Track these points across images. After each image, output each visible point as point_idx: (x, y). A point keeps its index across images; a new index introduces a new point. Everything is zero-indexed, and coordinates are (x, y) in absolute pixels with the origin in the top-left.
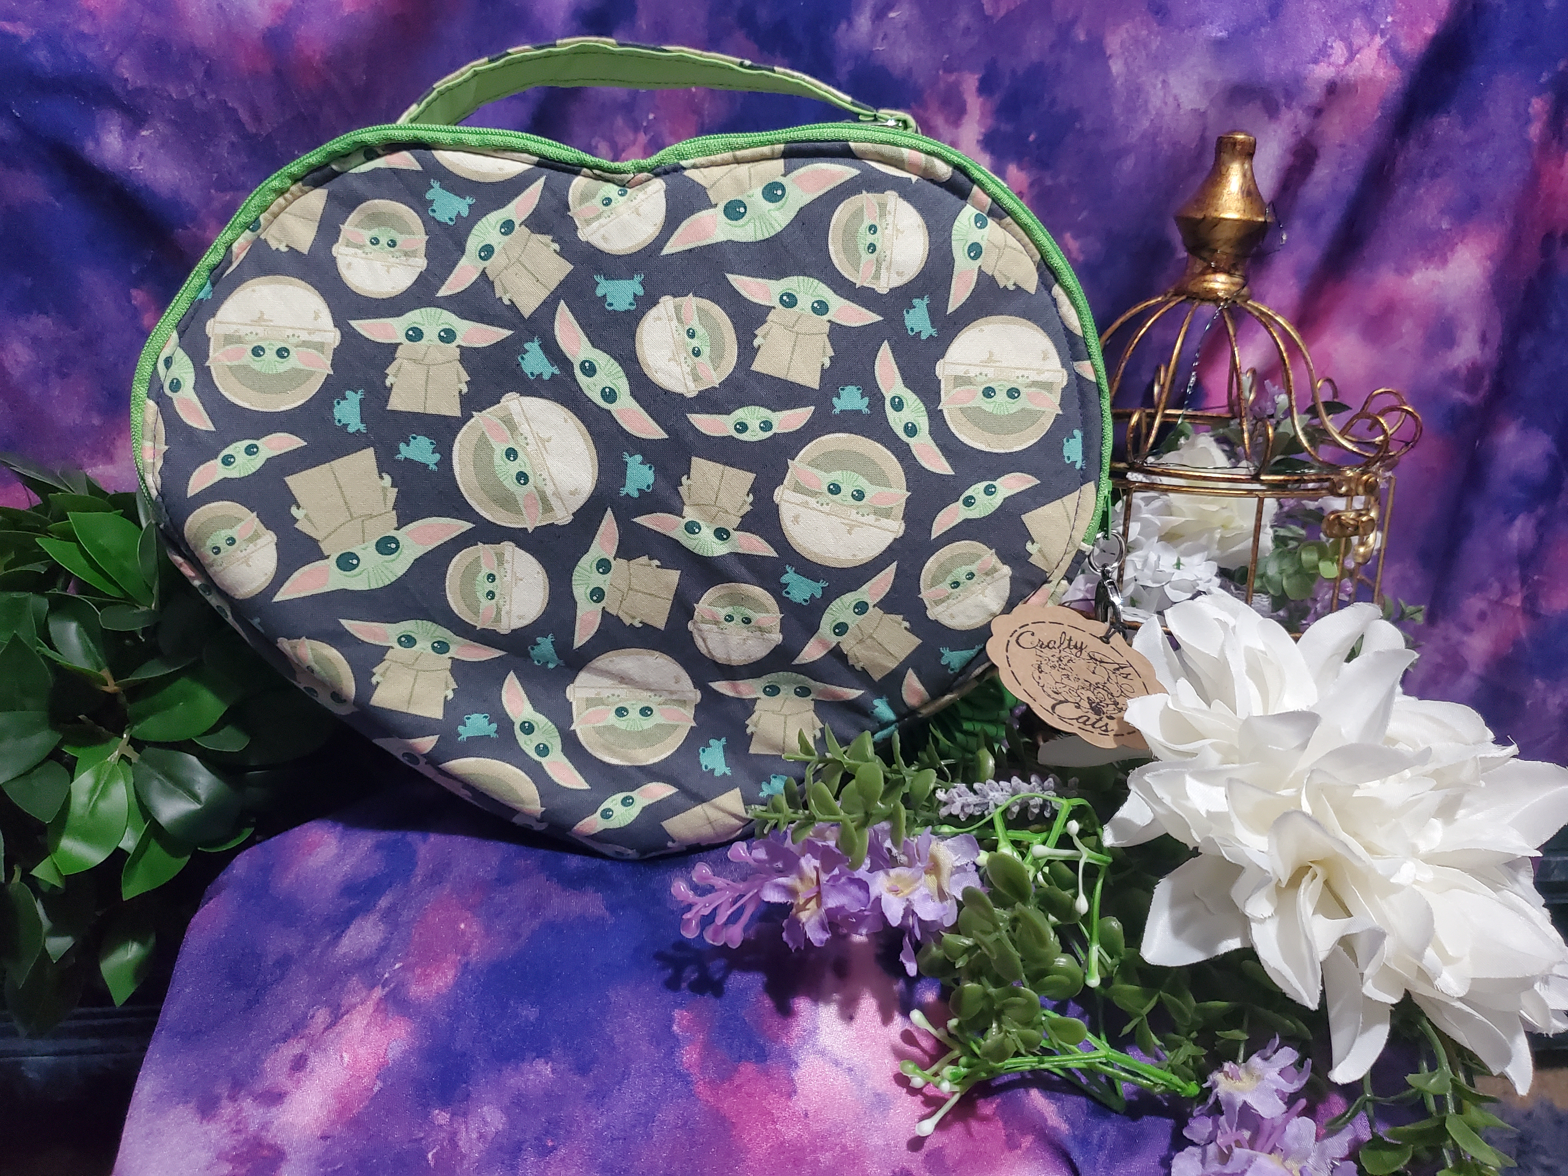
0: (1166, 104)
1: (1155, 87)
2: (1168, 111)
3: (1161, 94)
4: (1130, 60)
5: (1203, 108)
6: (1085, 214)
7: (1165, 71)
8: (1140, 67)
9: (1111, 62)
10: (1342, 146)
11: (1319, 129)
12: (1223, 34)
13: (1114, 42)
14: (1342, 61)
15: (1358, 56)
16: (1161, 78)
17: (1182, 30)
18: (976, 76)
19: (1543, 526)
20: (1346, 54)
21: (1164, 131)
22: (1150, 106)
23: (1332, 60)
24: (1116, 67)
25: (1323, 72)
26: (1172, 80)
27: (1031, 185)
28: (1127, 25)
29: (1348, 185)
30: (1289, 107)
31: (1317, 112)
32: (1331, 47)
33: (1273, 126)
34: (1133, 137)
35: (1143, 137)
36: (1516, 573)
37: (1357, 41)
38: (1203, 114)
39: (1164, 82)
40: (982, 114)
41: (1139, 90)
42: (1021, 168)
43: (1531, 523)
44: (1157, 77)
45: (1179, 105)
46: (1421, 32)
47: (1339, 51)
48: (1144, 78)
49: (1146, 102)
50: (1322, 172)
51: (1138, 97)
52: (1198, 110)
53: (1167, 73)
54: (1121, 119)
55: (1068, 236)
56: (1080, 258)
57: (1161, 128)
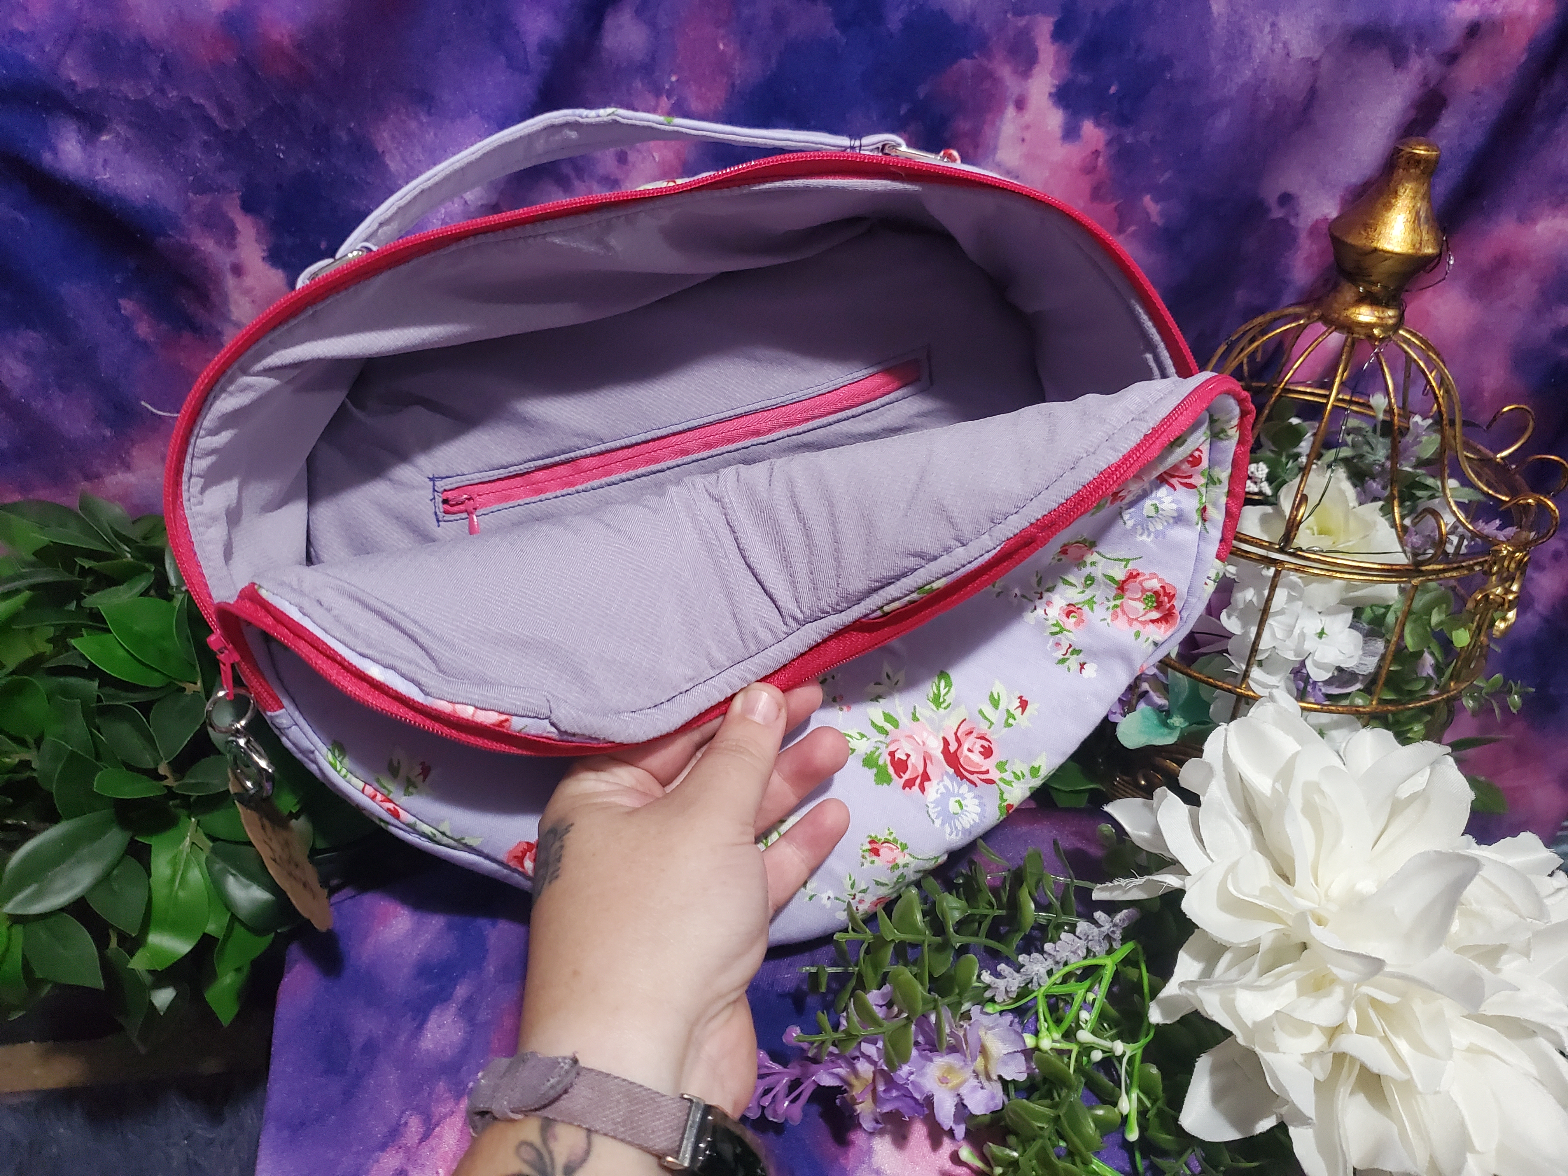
0: (1273, 51)
1: (1261, 31)
2: (1276, 60)
3: (1268, 39)
5: (1316, 56)
6: (1167, 175)
7: (1275, 12)
8: (1246, 7)
10: (1476, 93)
11: (1452, 76)
16: (1270, 20)
18: (1052, 19)
21: (1268, 83)
22: (1254, 54)
25: (1465, 11)
26: (1282, 23)
27: (1109, 143)
29: (1475, 139)
30: (1419, 53)
31: (1451, 58)
33: (1399, 75)
34: (1231, 89)
35: (1244, 88)
38: (1315, 64)
39: (1273, 25)
40: (1057, 62)
41: (1242, 33)
42: (1098, 124)
44: (1266, 19)
45: (1288, 54)
48: (1250, 20)
49: (1250, 48)
50: (1450, 121)
51: (1241, 42)
52: (1310, 59)
53: (1277, 14)
54: (1219, 67)
55: (1147, 199)
56: (1160, 223)
57: (1265, 80)
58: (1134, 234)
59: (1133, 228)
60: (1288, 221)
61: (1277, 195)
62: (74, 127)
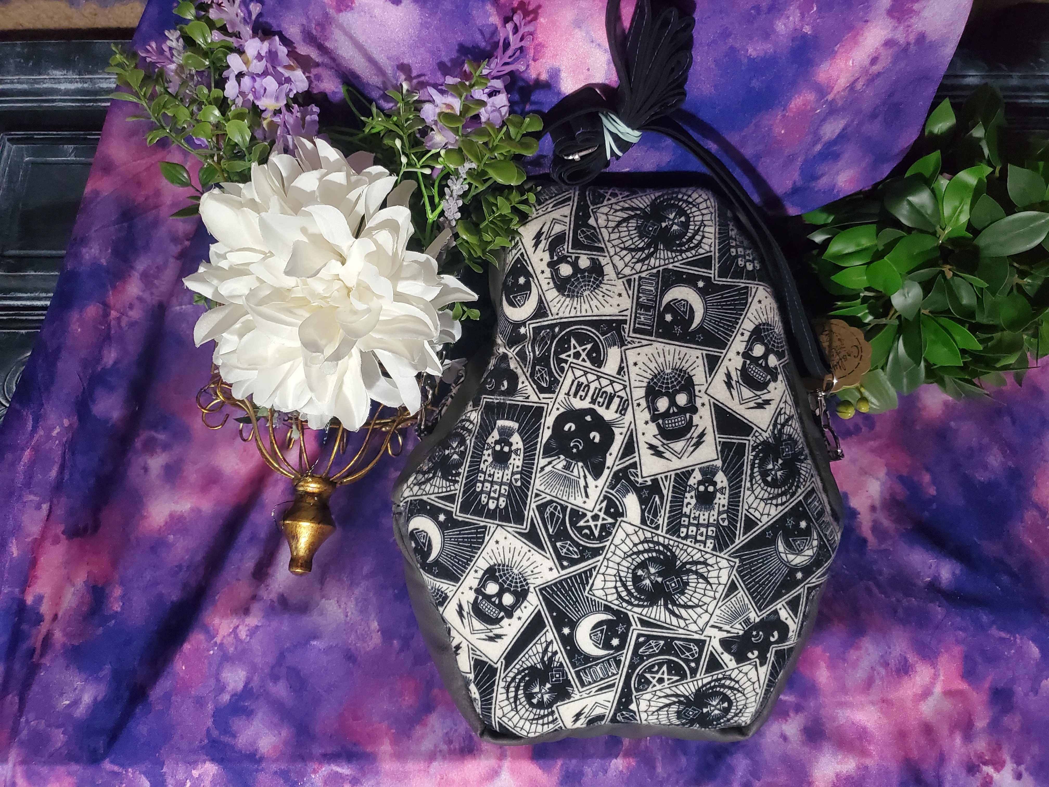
0: (346, 603)
2: (344, 599)
4: (367, 629)
5: (323, 601)
7: (346, 623)
8: (361, 625)
9: (378, 628)
10: (238, 580)
11: (252, 589)
12: (314, 643)
13: (376, 640)
14: (240, 627)
15: (231, 630)
17: (336, 646)
19: (98, 359)
20: (238, 630)
21: (346, 588)
22: (354, 603)
23: (247, 628)
24: (375, 625)
25: (253, 621)
26: (342, 616)
28: (368, 649)
29: (234, 556)
30: (272, 601)
31: (254, 598)
32: (247, 635)
33: (281, 590)
34: (364, 584)
35: (358, 585)
36: (113, 332)
37: (231, 639)
38: (323, 597)
43: (105, 360)
44: (351, 619)
45: (338, 602)
46: (192, 645)
47: (243, 633)
48: (358, 618)
49: (356, 605)
50: (249, 564)
54: (371, 595)
62: (942, 585)
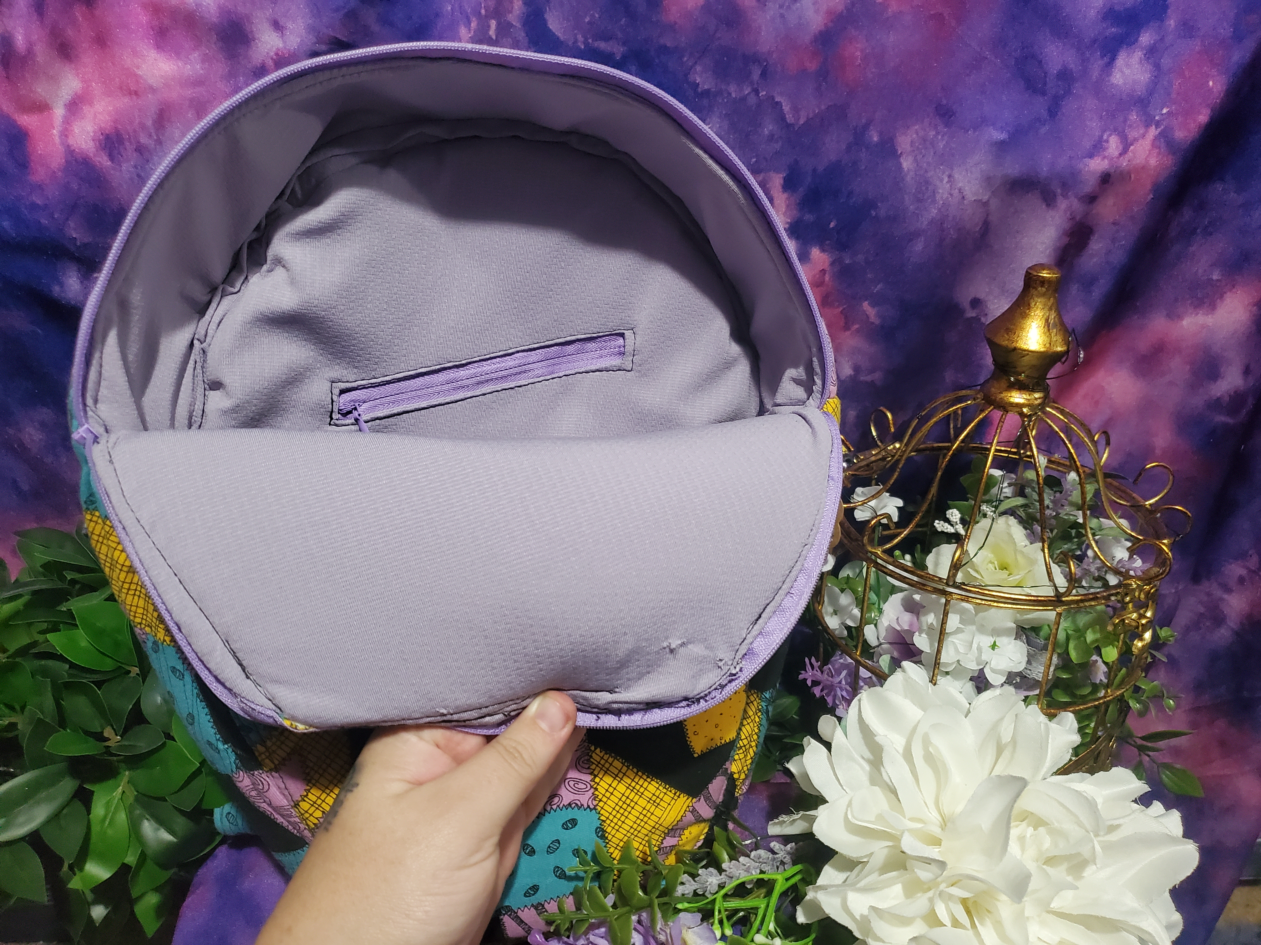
0: (951, 195)
2: (954, 201)
3: (948, 187)
4: (919, 157)
5: (985, 198)
6: (879, 286)
7: (950, 166)
8: (929, 164)
9: (902, 160)
10: (1115, 224)
11: (1094, 212)
12: (1002, 136)
13: (905, 141)
14: (1116, 153)
15: (1132, 147)
16: (947, 174)
17: (967, 131)
18: (782, 176)
20: (1121, 148)
21: (950, 219)
22: (938, 197)
23: (1106, 153)
24: (907, 163)
25: (1096, 165)
26: (957, 176)
27: (832, 264)
28: (917, 126)
29: (1120, 257)
30: (1065, 196)
31: (1092, 199)
32: (1107, 141)
33: (1051, 213)
34: (924, 222)
35: (931, 222)
37: (1132, 134)
38: (986, 204)
39: (950, 176)
40: (788, 206)
41: (927, 182)
42: (823, 250)
44: (944, 173)
45: (963, 197)
46: (1194, 121)
47: (1113, 144)
48: (932, 173)
49: (934, 193)
50: (1097, 246)
51: (927, 189)
52: (980, 201)
53: (952, 169)
55: (866, 305)
56: (877, 322)
57: (947, 216)
58: (858, 331)
59: (856, 326)
60: (980, 319)
61: (969, 299)
62: (76, 268)
